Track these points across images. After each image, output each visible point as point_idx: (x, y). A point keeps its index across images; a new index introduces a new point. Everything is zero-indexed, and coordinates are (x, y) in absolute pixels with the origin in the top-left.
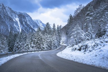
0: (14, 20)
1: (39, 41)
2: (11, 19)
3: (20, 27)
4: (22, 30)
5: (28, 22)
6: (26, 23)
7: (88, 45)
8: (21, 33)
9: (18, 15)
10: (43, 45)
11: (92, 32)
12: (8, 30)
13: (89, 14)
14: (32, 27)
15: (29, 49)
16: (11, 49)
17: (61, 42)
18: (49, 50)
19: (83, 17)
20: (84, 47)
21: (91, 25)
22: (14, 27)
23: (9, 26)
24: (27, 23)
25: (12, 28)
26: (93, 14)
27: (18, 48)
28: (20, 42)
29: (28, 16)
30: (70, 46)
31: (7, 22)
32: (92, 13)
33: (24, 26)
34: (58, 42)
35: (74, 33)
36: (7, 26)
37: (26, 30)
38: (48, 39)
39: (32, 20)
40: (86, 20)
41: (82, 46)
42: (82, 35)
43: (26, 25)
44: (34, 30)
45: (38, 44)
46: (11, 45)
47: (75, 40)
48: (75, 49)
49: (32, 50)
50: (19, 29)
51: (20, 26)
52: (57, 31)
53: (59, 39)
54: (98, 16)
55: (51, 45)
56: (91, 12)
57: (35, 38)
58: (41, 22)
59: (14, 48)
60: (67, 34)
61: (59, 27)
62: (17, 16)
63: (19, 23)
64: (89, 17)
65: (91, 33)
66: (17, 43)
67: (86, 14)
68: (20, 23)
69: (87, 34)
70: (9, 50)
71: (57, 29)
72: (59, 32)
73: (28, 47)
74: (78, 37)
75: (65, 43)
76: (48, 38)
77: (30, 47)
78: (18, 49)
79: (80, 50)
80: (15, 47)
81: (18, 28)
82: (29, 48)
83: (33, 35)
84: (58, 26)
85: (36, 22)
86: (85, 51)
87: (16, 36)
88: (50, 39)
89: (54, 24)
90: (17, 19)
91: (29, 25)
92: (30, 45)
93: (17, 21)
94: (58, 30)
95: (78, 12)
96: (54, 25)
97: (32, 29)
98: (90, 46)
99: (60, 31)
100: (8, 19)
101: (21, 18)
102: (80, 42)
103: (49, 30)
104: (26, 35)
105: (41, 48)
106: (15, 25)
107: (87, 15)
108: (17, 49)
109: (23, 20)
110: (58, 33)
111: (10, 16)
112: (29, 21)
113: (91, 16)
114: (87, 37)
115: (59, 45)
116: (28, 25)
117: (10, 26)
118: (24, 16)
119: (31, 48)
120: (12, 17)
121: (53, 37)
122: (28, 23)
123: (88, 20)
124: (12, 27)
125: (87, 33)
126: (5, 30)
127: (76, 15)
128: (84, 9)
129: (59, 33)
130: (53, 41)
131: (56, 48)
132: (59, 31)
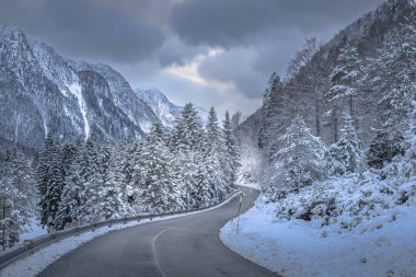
0: (64, 92)
1: (154, 177)
2: (51, 89)
3: (85, 119)
4: (93, 128)
5: (115, 101)
6: (107, 101)
7: (338, 199)
8: (89, 143)
9: (79, 73)
10: (171, 191)
11: (354, 145)
12: (42, 130)
13: (341, 74)
14: (131, 118)
15: (117, 209)
16: (52, 203)
17: (240, 177)
18: (192, 211)
19: (321, 84)
20: (324, 207)
21: (350, 117)
22: (64, 116)
23: (44, 114)
24: (113, 104)
25: (57, 122)
26: (359, 77)
27: (77, 198)
28: (86, 178)
29: (117, 76)
30: (273, 197)
31: (38, 99)
32: (354, 73)
33: (99, 114)
34: (229, 178)
35: (286, 150)
36: (38, 113)
37: (107, 131)
38: (189, 168)
39: (130, 90)
40: (330, 96)
41: (314, 205)
42: (315, 157)
43: (109, 110)
44: (138, 128)
45: (150, 187)
46: (51, 190)
47: (292, 172)
48: (291, 213)
49: (128, 210)
50: (82, 126)
51: (84, 114)
52: (223, 134)
53: (231, 167)
54: (375, 84)
55: (201, 190)
56: (350, 69)
57: (142, 164)
58: (165, 100)
59: (63, 199)
60: (260, 145)
61: (231, 117)
62: (74, 76)
63: (81, 102)
64: (341, 87)
65: (349, 148)
66: (74, 180)
67: (332, 76)
68: (85, 104)
69: (336, 150)
70: (45, 206)
71: (222, 127)
72: (230, 140)
73: (115, 199)
74: (302, 162)
75: (252, 178)
76: (189, 162)
77: (119, 199)
78: (79, 204)
79: (306, 217)
80: (65, 195)
81: (77, 122)
82: (116, 205)
83: (132, 152)
84: (227, 116)
85: (146, 98)
86: (327, 223)
87: (69, 152)
88: (197, 166)
89: (212, 109)
90: (76, 89)
91: (120, 111)
92: (120, 195)
93: (73, 96)
94: (228, 133)
95: (303, 64)
96: (212, 113)
97: (129, 124)
98: (346, 203)
99: (236, 136)
100: (40, 87)
101: (92, 82)
102: (308, 183)
103: (193, 133)
104: (106, 150)
105: (162, 202)
106: (66, 110)
107: (334, 79)
108: (74, 201)
109: (97, 90)
110: (227, 144)
111: (50, 77)
112: (120, 95)
113: (349, 82)
114: (336, 164)
115: (232, 186)
116: (115, 111)
117: (50, 113)
118: (100, 77)
119: (124, 206)
120: (55, 81)
121: (209, 159)
122: (117, 102)
123: (337, 96)
124: (55, 117)
125: (334, 145)
126: (31, 128)
127: (294, 74)
128: (326, 56)
129: (230, 142)
130: (210, 172)
131: (221, 200)
132: (232, 137)
